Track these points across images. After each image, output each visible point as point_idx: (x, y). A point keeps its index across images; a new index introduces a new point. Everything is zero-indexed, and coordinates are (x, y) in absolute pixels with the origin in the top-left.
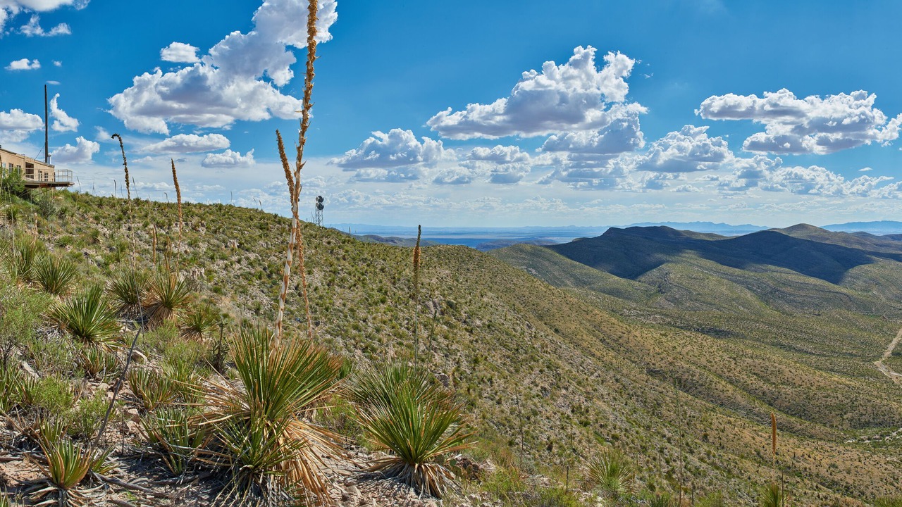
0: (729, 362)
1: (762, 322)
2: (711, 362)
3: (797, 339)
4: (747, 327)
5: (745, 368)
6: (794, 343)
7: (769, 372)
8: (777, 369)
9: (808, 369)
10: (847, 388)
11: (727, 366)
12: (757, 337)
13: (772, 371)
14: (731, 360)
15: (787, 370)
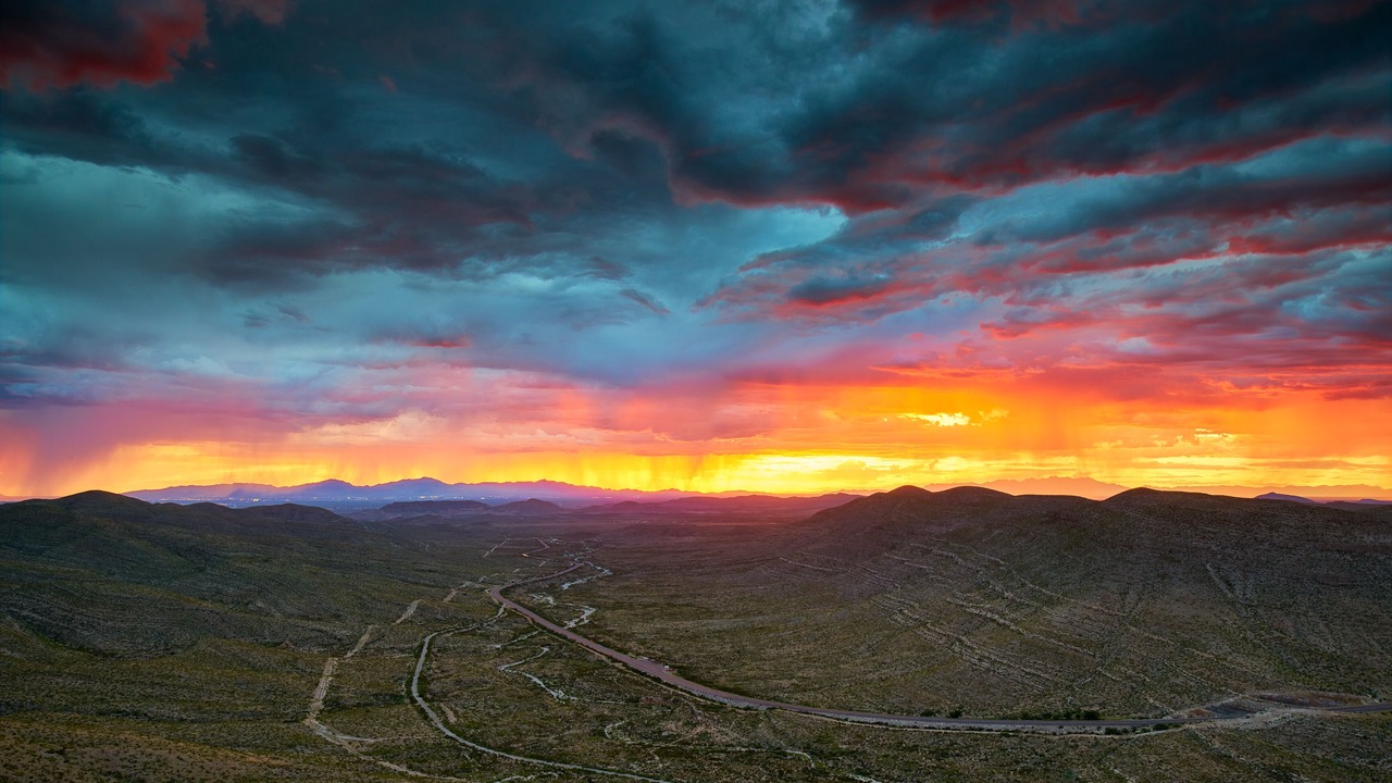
0: (52, 760)
1: (70, 674)
2: (15, 767)
3: (146, 697)
4: (39, 688)
5: (88, 766)
6: (142, 707)
7: (139, 766)
8: (154, 758)
9: (201, 750)
10: (287, 774)
11: (51, 769)
12: (64, 703)
13: (145, 764)
14: (55, 755)
15: (172, 757)
